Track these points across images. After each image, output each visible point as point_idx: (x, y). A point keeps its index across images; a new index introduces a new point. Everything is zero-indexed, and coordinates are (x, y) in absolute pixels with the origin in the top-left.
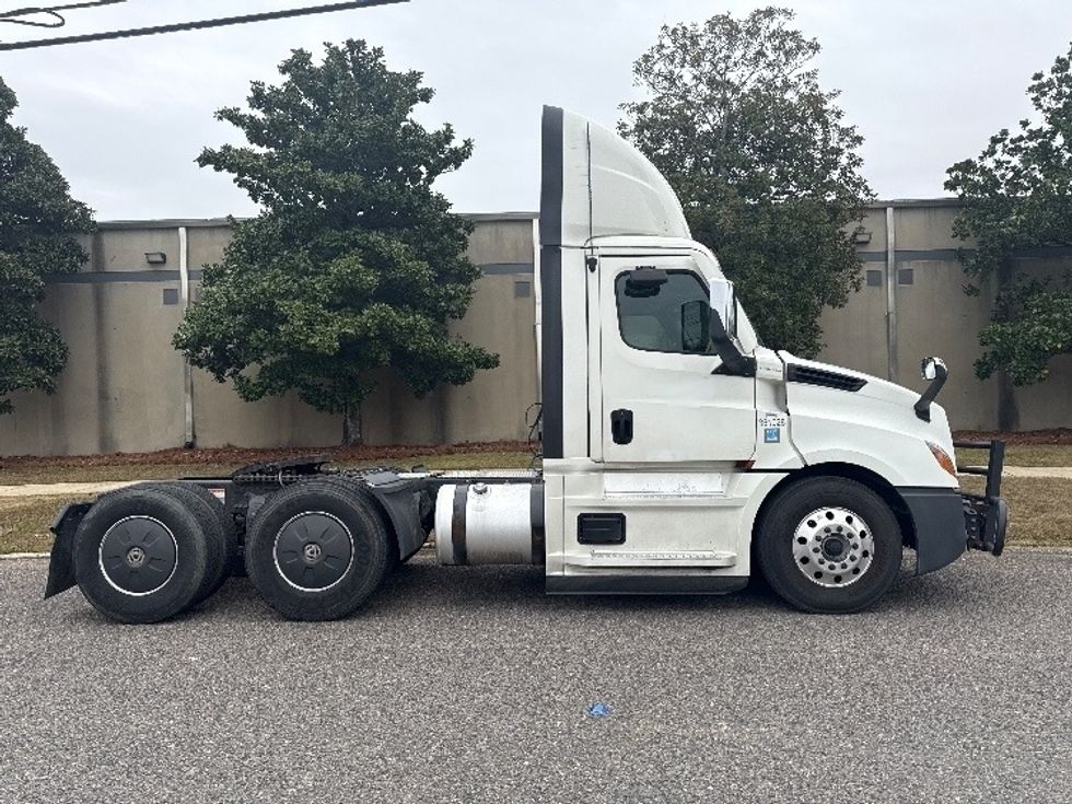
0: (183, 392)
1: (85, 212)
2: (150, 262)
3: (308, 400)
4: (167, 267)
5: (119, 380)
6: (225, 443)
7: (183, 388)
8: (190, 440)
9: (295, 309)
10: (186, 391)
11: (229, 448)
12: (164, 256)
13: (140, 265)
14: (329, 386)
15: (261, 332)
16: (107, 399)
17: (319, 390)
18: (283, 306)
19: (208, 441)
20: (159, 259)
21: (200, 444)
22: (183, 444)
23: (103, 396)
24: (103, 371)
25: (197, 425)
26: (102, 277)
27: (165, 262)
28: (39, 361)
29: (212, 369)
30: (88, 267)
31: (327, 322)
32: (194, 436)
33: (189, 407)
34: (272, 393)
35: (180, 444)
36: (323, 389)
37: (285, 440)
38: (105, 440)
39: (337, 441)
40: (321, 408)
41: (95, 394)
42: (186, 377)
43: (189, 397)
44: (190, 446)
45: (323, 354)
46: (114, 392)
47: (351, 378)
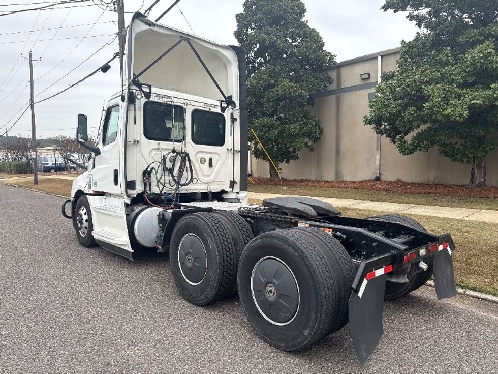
0: (375, 149)
1: (332, 57)
2: (363, 79)
3: (446, 154)
4: (371, 80)
5: (345, 144)
6: (397, 178)
7: (375, 147)
8: (378, 175)
9: (435, 91)
10: (377, 149)
11: (399, 181)
12: (369, 74)
13: (358, 82)
14: (461, 145)
15: (412, 109)
16: (339, 153)
17: (454, 147)
18: (427, 89)
19: (388, 176)
20: (366, 76)
21: (383, 178)
22: (374, 178)
23: (338, 152)
24: (338, 139)
25: (382, 168)
26: (340, 91)
27: (370, 78)
28: (308, 135)
29: (389, 136)
30: (333, 87)
31: (459, 96)
32: (380, 174)
33: (378, 157)
34: (421, 150)
35: (372, 177)
36: (457, 146)
37: (432, 177)
38: (338, 174)
39: (467, 181)
40: (455, 160)
41: (334, 151)
42: (377, 141)
43: (379, 152)
44: (378, 179)
45: (455, 121)
46: (342, 150)
47: (479, 138)
